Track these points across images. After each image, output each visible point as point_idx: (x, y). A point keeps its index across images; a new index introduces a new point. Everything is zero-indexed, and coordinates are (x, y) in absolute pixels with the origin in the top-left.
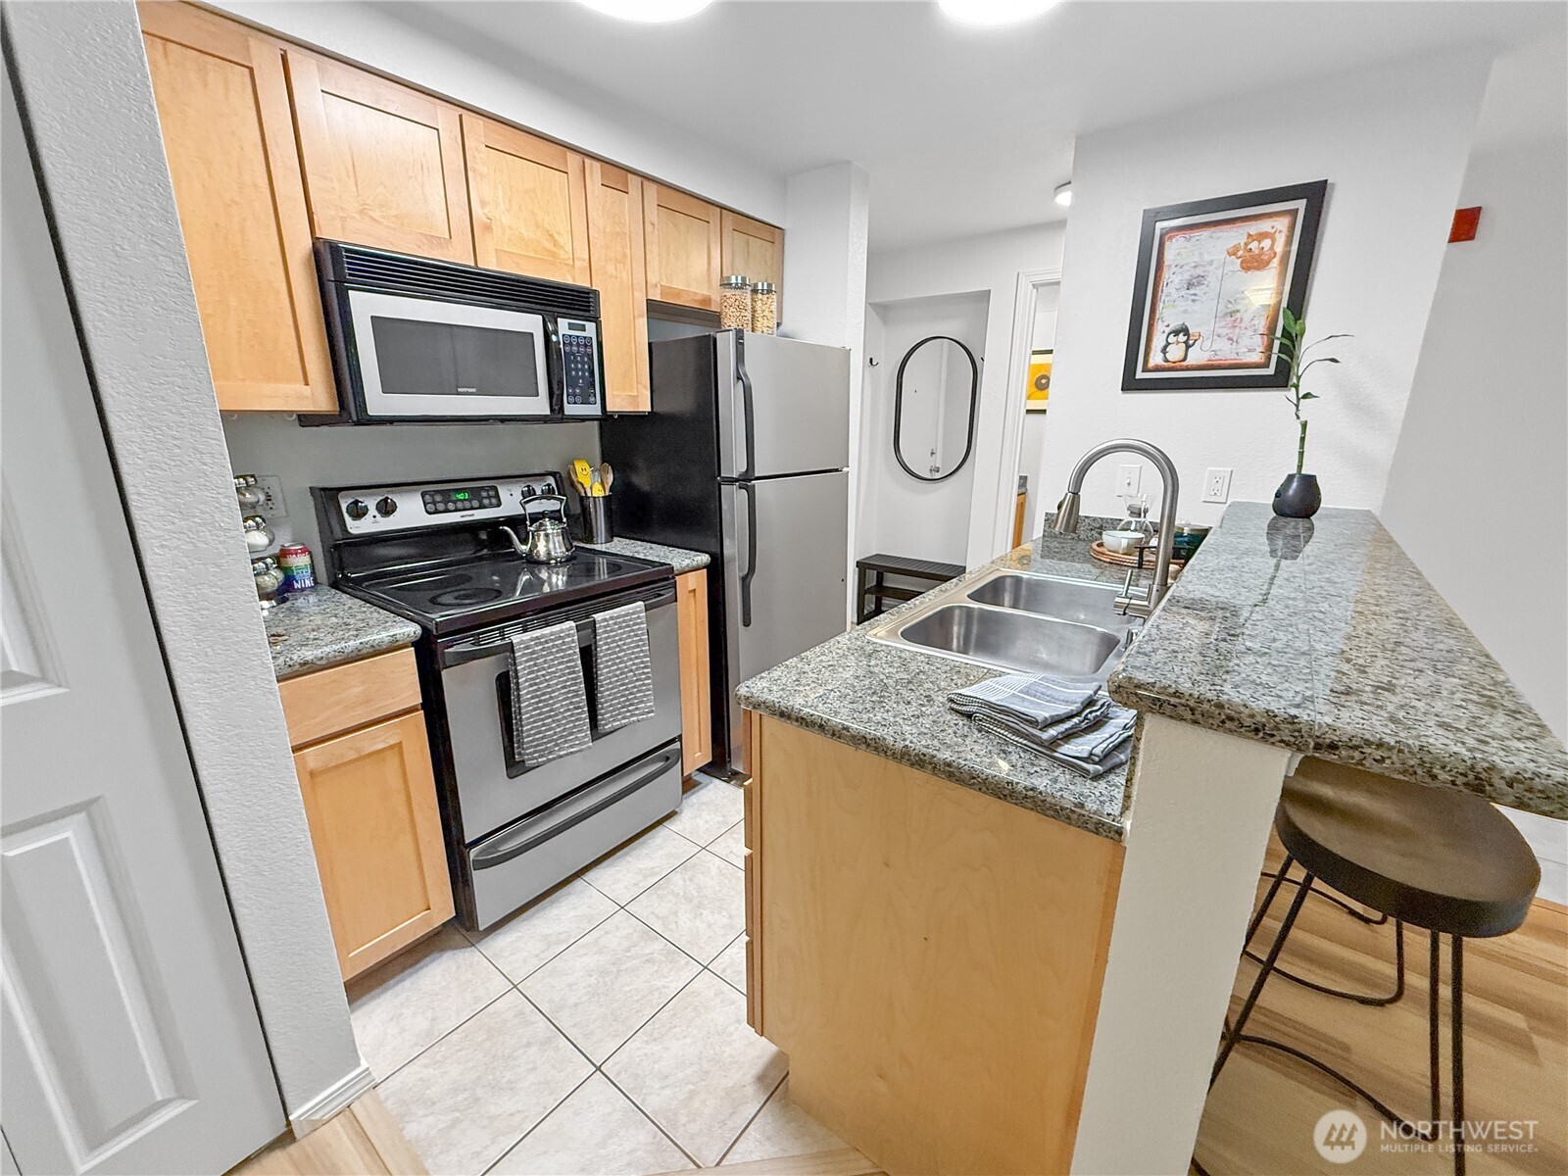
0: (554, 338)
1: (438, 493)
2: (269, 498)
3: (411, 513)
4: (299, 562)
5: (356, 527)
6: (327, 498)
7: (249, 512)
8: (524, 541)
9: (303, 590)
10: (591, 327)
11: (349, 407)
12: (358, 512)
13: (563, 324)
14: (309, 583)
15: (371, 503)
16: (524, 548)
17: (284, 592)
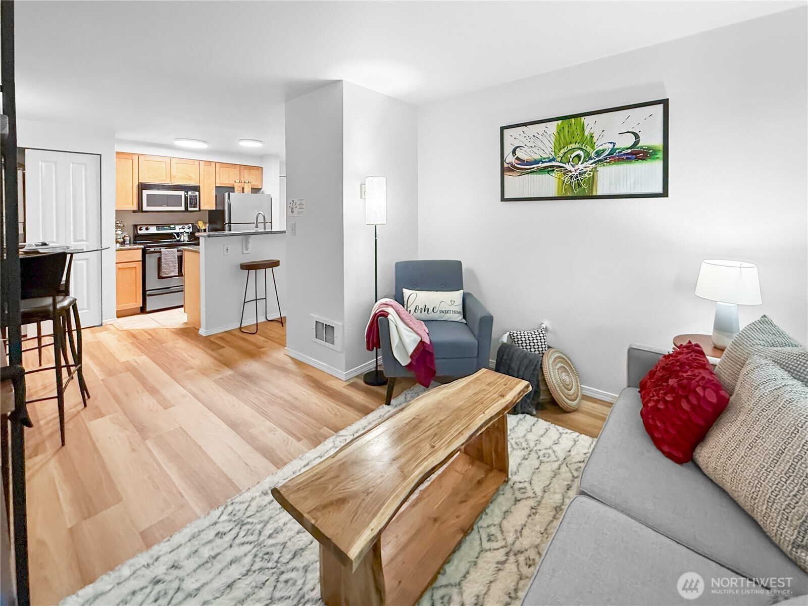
0: (187, 195)
1: (159, 226)
2: (124, 226)
3: (153, 230)
4: (127, 238)
5: (140, 232)
6: (135, 226)
7: (117, 227)
8: (178, 237)
9: (127, 244)
10: (197, 193)
11: (140, 209)
12: (141, 229)
13: (190, 193)
14: (128, 242)
15: (144, 228)
16: (178, 239)
17: (123, 243)
